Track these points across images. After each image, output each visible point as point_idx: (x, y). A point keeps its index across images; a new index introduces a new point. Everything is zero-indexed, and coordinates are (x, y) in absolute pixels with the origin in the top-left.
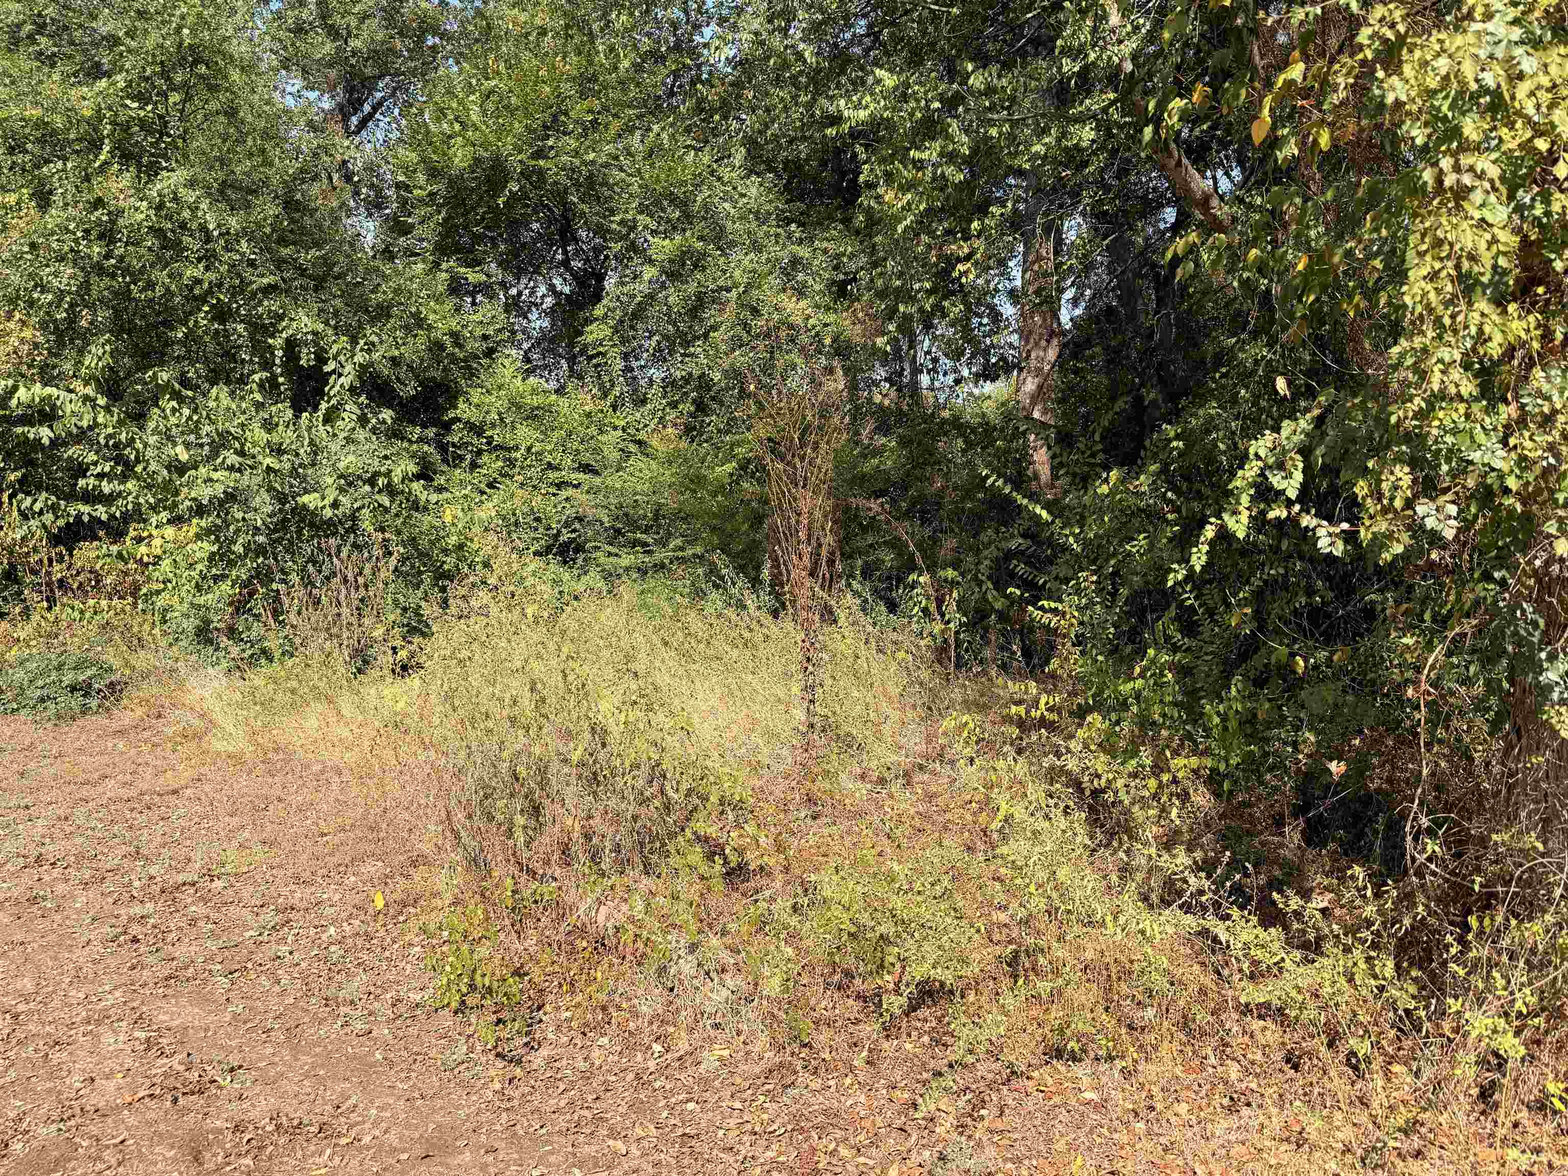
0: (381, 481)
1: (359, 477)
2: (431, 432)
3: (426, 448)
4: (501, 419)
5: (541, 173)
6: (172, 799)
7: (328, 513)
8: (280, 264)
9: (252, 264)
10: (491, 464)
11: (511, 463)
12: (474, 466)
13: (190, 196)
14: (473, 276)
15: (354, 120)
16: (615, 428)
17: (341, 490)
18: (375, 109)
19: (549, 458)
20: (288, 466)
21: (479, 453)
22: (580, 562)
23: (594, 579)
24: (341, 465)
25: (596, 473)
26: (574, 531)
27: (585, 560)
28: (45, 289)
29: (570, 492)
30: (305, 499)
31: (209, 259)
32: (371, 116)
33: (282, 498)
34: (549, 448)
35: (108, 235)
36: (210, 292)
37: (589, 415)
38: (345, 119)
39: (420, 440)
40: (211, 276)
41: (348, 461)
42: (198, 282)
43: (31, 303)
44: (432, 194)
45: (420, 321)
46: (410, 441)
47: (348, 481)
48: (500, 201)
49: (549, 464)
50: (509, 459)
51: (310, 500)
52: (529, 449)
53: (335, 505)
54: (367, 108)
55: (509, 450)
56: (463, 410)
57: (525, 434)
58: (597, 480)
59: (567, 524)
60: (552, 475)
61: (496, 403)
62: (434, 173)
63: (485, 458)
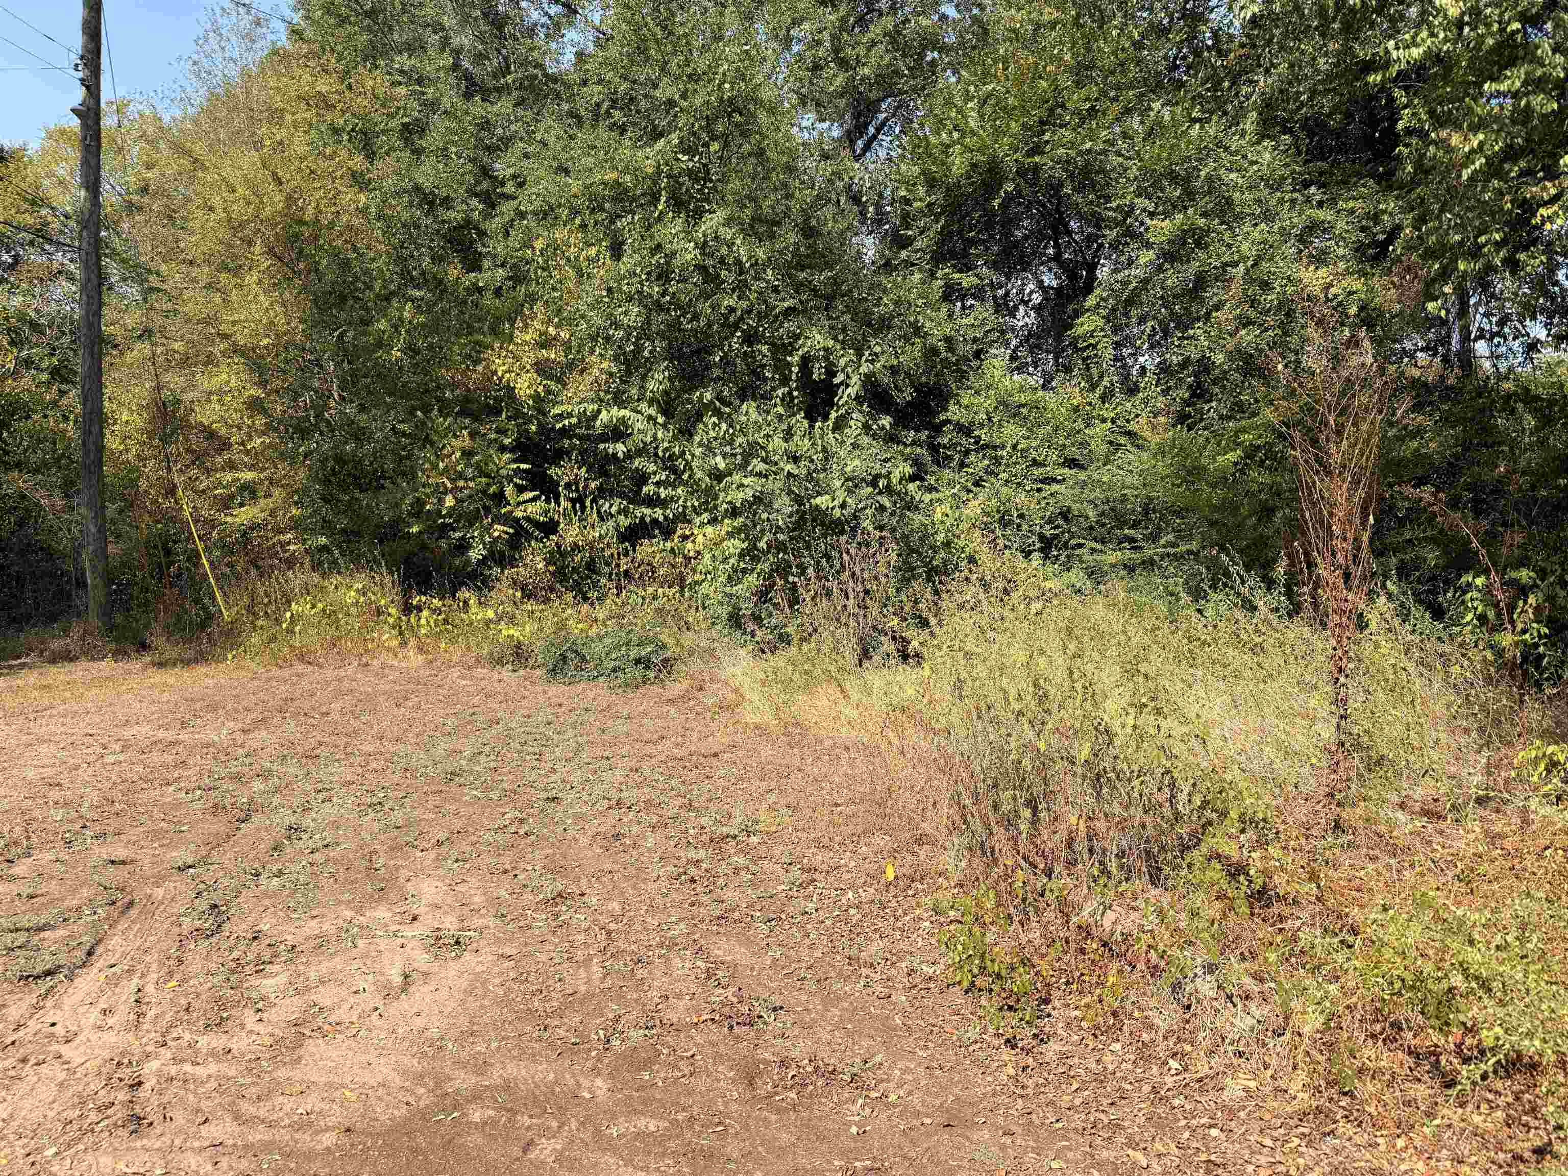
0: (881, 483)
1: (863, 480)
2: (924, 435)
3: (918, 450)
4: (989, 419)
5: (1036, 169)
6: (714, 761)
7: (837, 513)
8: (799, 287)
9: (776, 290)
10: (978, 463)
11: (997, 461)
12: (962, 465)
13: (727, 233)
14: (967, 280)
15: (860, 143)
16: (1104, 421)
17: (850, 491)
18: (878, 130)
19: (1033, 454)
20: (804, 472)
21: (967, 453)
22: (1063, 558)
23: (1076, 576)
24: (848, 469)
25: (1082, 467)
26: (1057, 527)
27: (1068, 556)
28: (616, 325)
29: (1055, 487)
30: (818, 500)
31: (741, 288)
32: (875, 137)
33: (799, 500)
34: (1034, 444)
35: (664, 275)
36: (741, 319)
37: (1076, 409)
38: (852, 142)
39: (914, 443)
40: (744, 304)
41: (854, 465)
42: (732, 310)
43: (608, 339)
44: (930, 205)
45: (917, 330)
46: (905, 445)
47: (853, 483)
48: (996, 203)
49: (1034, 460)
50: (995, 458)
51: (822, 501)
52: (1014, 447)
53: (843, 506)
54: (871, 130)
55: (995, 448)
56: (954, 412)
57: (1011, 432)
58: (1082, 476)
59: (1050, 521)
60: (1037, 472)
61: (985, 403)
62: (932, 183)
63: (972, 458)
